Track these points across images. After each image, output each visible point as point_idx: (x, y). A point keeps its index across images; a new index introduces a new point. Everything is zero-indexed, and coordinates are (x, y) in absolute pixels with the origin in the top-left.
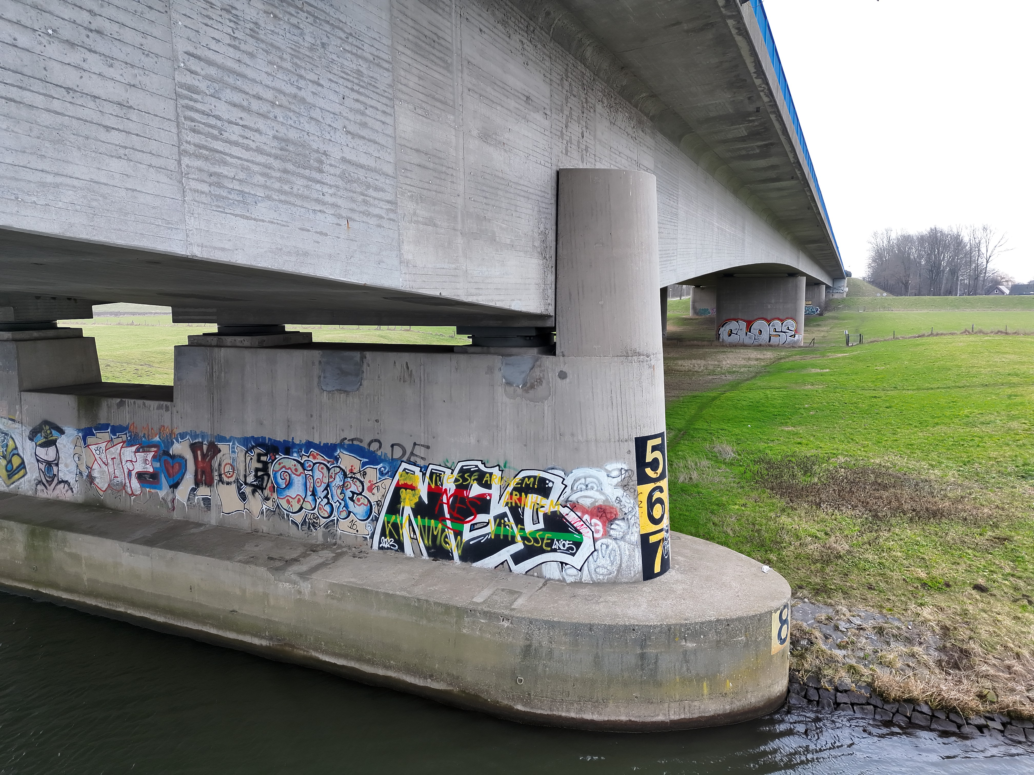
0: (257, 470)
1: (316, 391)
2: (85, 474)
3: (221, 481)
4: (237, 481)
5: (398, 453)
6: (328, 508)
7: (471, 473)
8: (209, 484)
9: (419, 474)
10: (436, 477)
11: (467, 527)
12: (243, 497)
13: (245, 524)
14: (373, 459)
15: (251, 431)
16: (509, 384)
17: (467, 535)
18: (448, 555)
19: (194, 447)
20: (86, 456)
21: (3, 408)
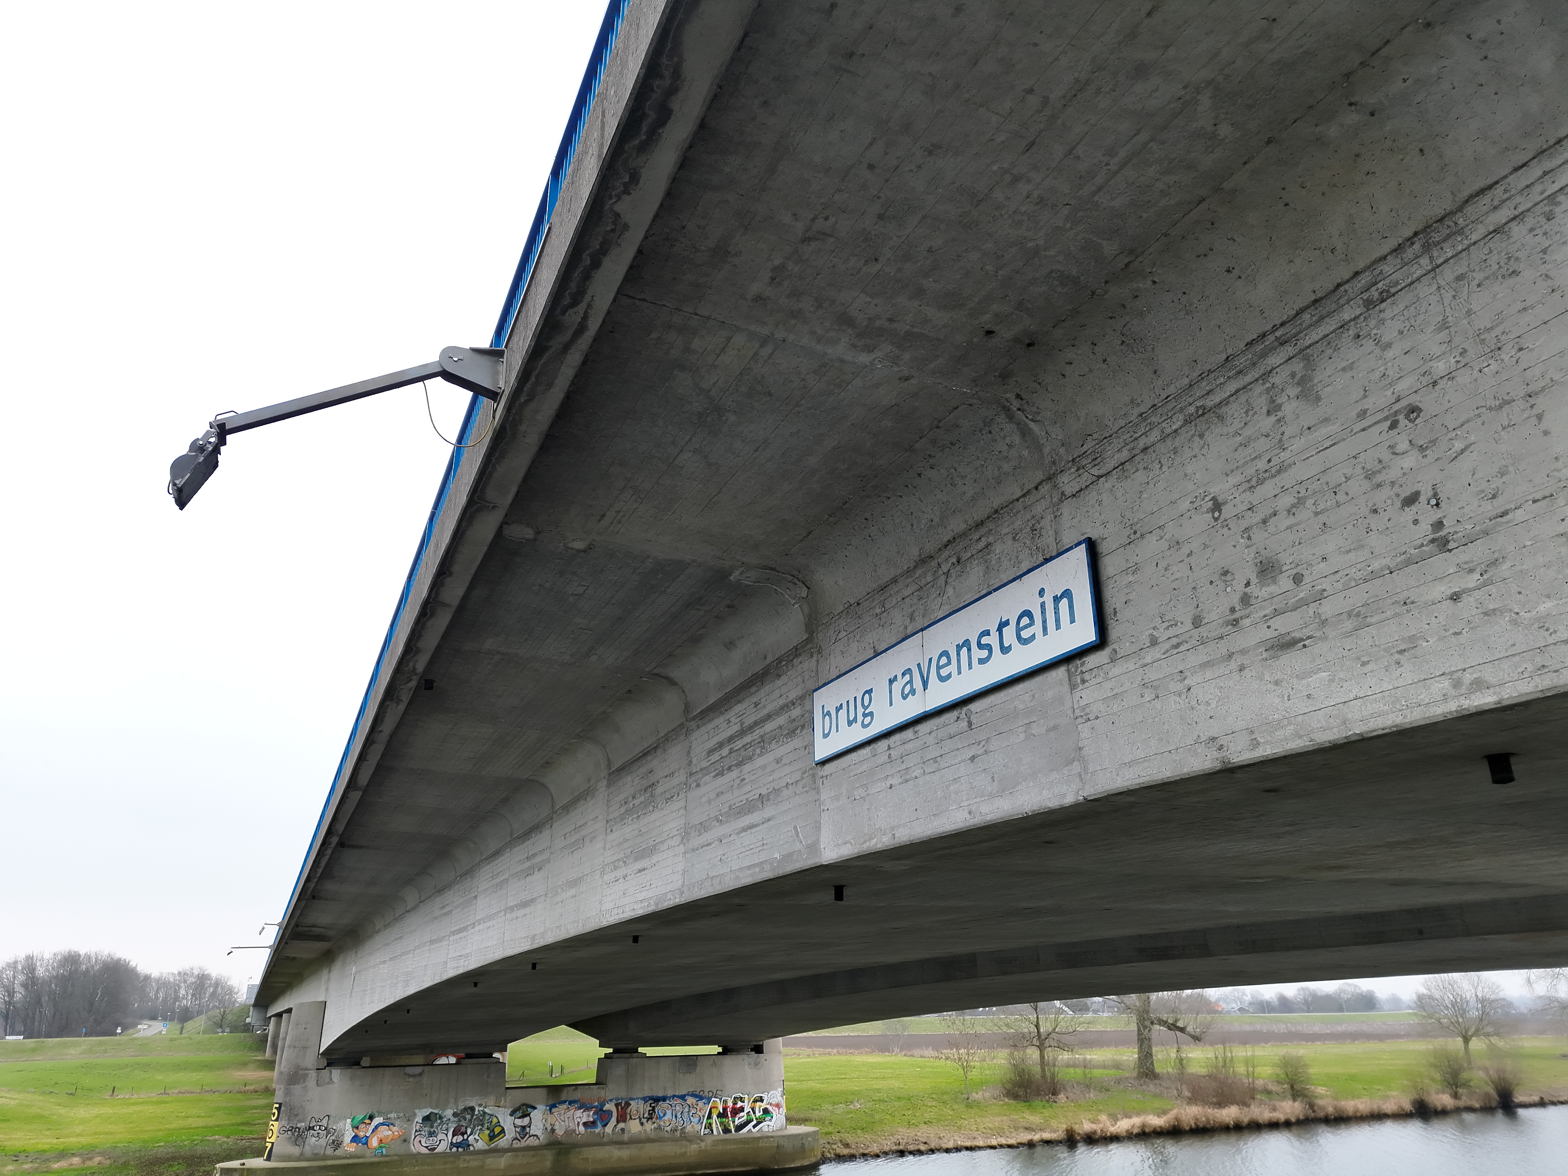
0: (649, 1111)
1: (677, 1073)
2: (549, 1128)
3: (631, 1118)
4: (639, 1117)
5: (710, 1094)
6: (682, 1122)
7: (738, 1098)
8: (625, 1121)
9: (719, 1101)
10: (725, 1102)
11: (737, 1119)
12: (642, 1124)
13: (643, 1136)
14: (701, 1098)
15: (647, 1094)
16: (749, 1065)
17: (737, 1121)
18: (730, 1131)
19: (617, 1105)
20: (551, 1119)
21: (491, 1100)
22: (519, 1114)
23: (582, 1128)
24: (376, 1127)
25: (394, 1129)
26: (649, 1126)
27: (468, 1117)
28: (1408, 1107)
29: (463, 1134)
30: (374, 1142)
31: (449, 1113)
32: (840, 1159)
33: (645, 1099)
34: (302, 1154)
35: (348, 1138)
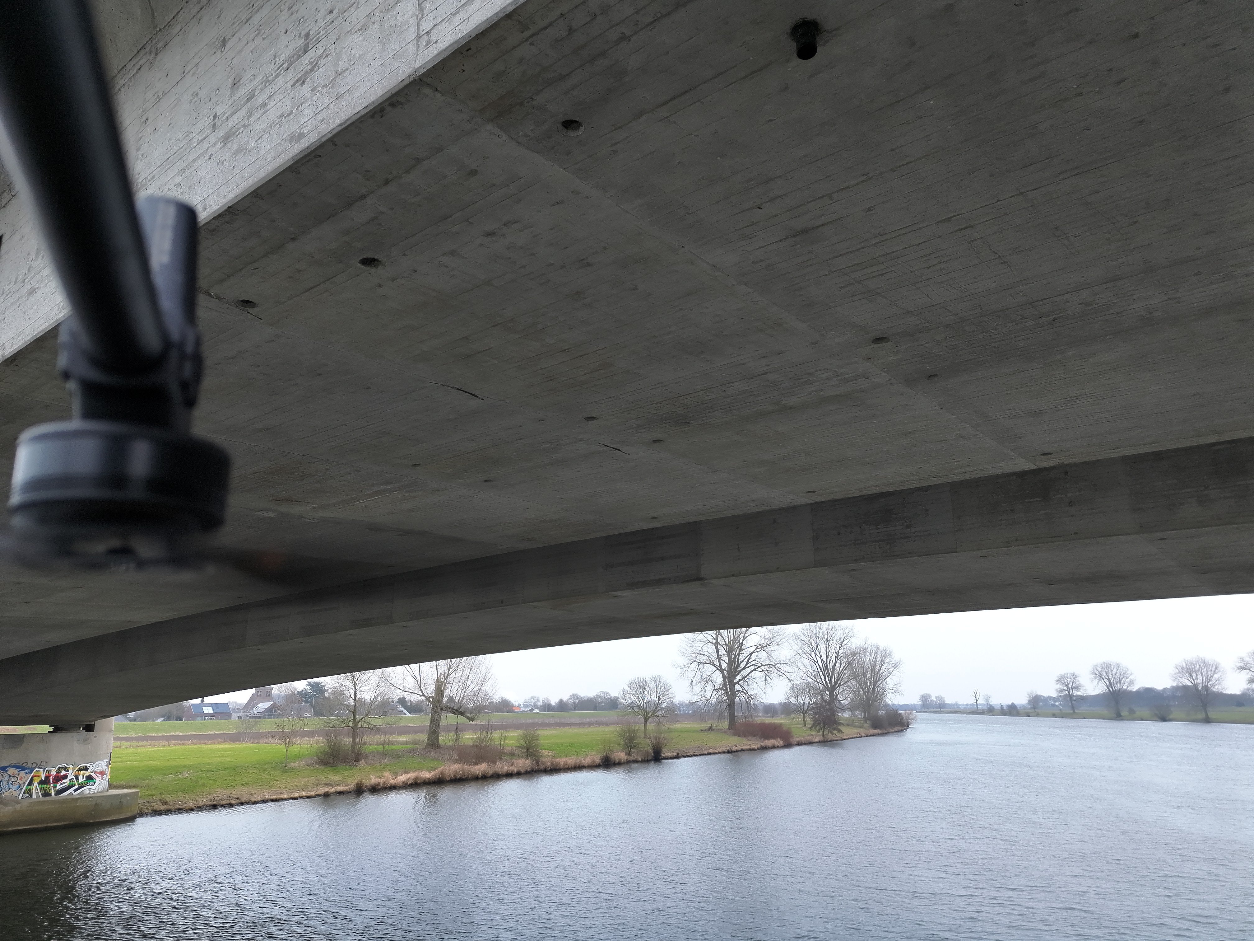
1: (2, 748)
5: (34, 765)
7: (62, 768)
9: (42, 771)
10: (49, 771)
11: (59, 784)
16: (78, 740)
17: (59, 787)
28: (598, 760)
32: (156, 813)
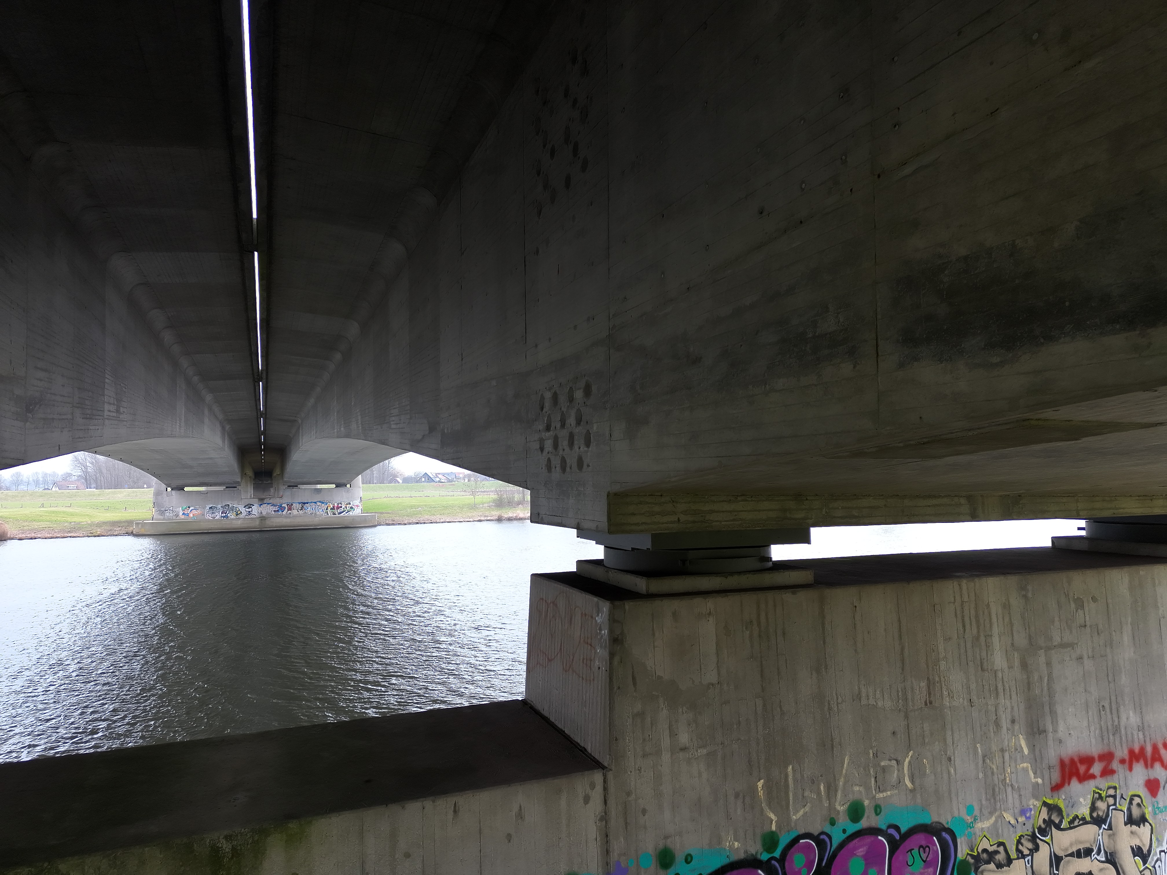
0: (301, 507)
1: (313, 494)
2: (260, 512)
3: (293, 509)
4: (297, 509)
5: (327, 502)
6: (315, 511)
7: (339, 503)
8: (291, 510)
9: (331, 504)
11: (339, 510)
12: (298, 511)
13: (297, 515)
14: (323, 503)
15: (300, 501)
16: (346, 491)
18: (336, 514)
19: (287, 505)
20: (260, 509)
21: (236, 502)
22: (247, 507)
23: (273, 512)
24: (191, 510)
25: (199, 511)
26: (301, 512)
27: (227, 508)
29: (225, 513)
30: (191, 515)
31: (219, 506)
33: (299, 503)
34: (164, 519)
35: (181, 514)
